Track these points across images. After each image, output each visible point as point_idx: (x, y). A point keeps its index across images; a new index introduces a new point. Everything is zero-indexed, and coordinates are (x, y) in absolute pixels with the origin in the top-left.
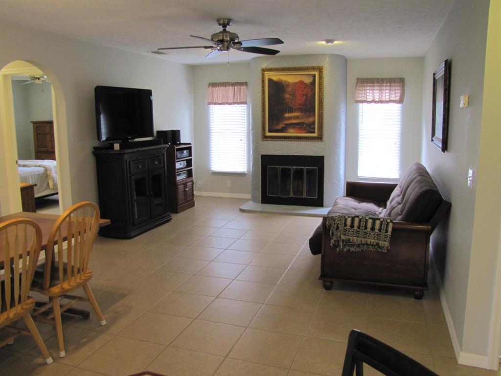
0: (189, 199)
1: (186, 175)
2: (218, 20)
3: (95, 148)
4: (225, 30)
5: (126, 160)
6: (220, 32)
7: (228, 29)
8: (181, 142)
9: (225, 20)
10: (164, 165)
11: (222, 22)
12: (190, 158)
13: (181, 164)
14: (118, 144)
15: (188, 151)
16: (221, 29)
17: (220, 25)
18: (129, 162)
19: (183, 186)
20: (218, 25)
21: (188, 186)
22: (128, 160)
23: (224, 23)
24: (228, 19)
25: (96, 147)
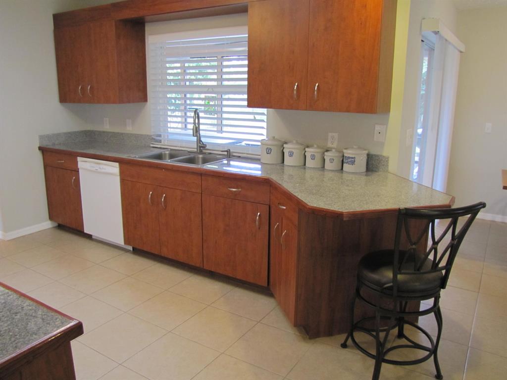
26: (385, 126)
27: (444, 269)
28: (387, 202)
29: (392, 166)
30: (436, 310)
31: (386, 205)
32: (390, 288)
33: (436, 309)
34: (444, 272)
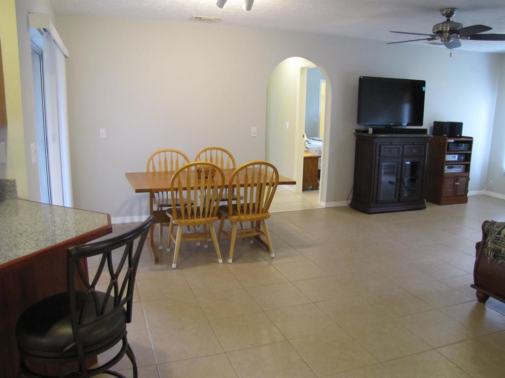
0: (458, 194)
1: (461, 170)
2: (441, 10)
3: (356, 130)
4: (448, 20)
5: (376, 145)
6: (443, 23)
7: (451, 19)
8: (463, 135)
9: (447, 10)
10: (425, 154)
11: (445, 12)
12: (469, 152)
13: (455, 157)
14: (372, 129)
15: (467, 145)
16: (445, 19)
17: (443, 15)
18: (380, 146)
19: (453, 179)
20: (441, 15)
21: (460, 181)
22: (378, 144)
23: (446, 13)
24: (452, 8)
25: (359, 130)
26: (3, 143)
27: (125, 303)
28: (36, 241)
29: (22, 190)
30: (127, 350)
31: (37, 245)
32: (74, 349)
33: (126, 348)
34: (125, 306)
